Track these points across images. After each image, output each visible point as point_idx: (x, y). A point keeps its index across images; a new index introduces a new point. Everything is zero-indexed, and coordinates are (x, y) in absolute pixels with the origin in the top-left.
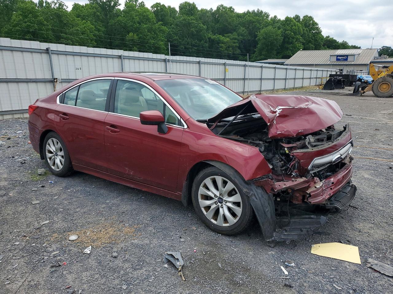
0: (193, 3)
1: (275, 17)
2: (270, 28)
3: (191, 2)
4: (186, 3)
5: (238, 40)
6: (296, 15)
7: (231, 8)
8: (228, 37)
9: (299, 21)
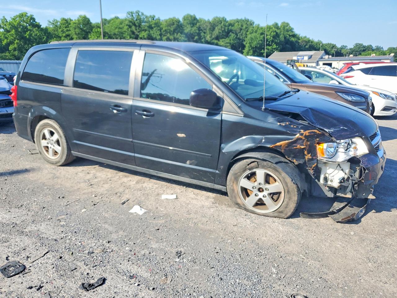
0: (194, 15)
1: (259, 25)
2: (254, 34)
3: (192, 14)
4: (188, 15)
5: (230, 44)
6: (275, 23)
7: (224, 17)
8: (223, 41)
9: (278, 28)
